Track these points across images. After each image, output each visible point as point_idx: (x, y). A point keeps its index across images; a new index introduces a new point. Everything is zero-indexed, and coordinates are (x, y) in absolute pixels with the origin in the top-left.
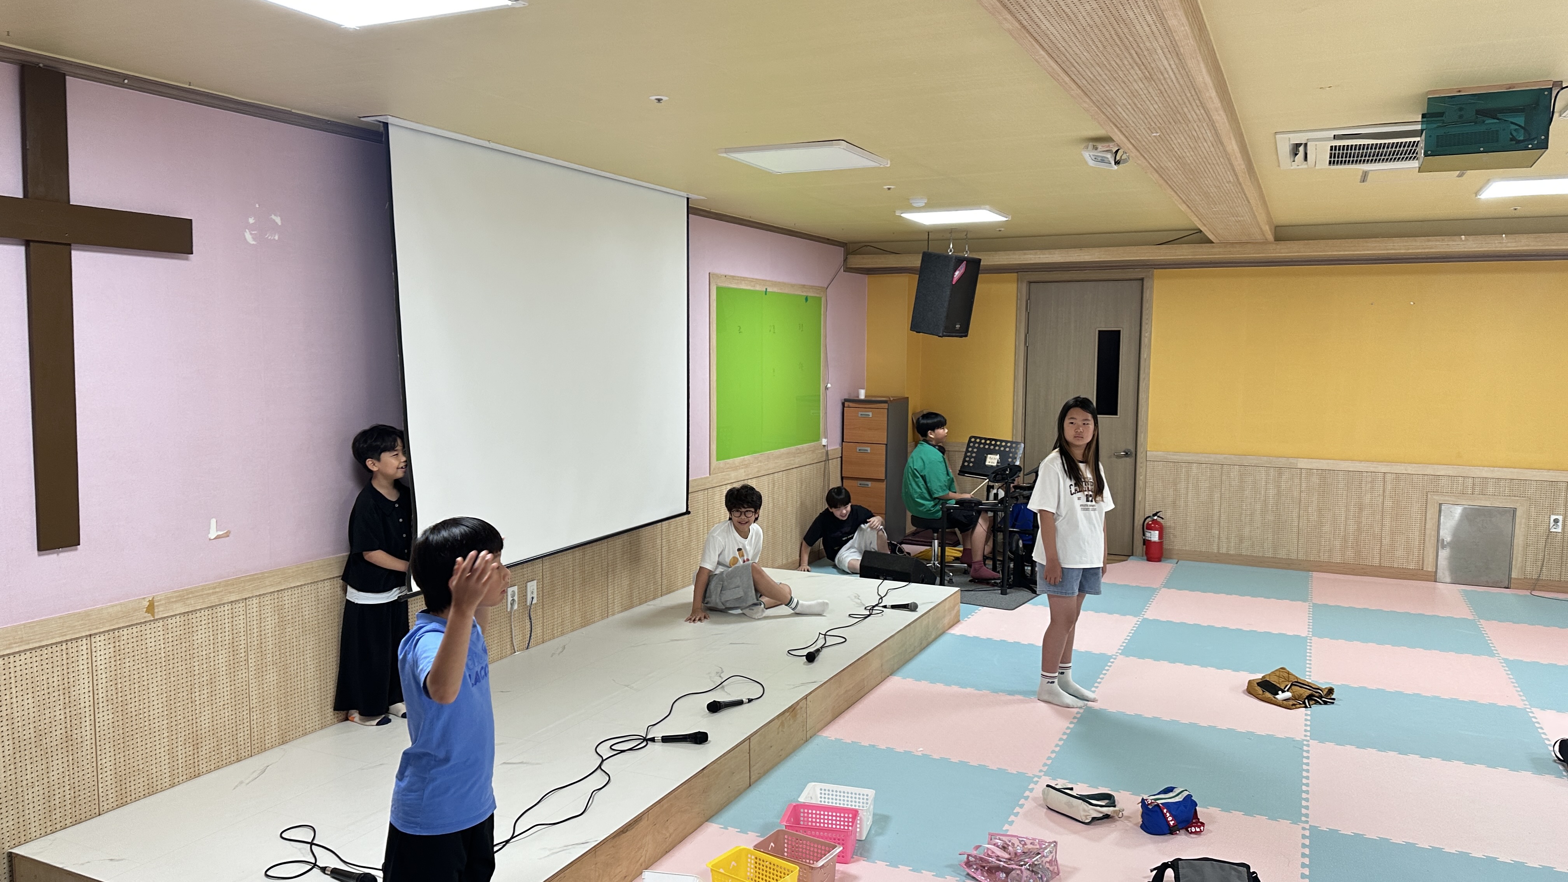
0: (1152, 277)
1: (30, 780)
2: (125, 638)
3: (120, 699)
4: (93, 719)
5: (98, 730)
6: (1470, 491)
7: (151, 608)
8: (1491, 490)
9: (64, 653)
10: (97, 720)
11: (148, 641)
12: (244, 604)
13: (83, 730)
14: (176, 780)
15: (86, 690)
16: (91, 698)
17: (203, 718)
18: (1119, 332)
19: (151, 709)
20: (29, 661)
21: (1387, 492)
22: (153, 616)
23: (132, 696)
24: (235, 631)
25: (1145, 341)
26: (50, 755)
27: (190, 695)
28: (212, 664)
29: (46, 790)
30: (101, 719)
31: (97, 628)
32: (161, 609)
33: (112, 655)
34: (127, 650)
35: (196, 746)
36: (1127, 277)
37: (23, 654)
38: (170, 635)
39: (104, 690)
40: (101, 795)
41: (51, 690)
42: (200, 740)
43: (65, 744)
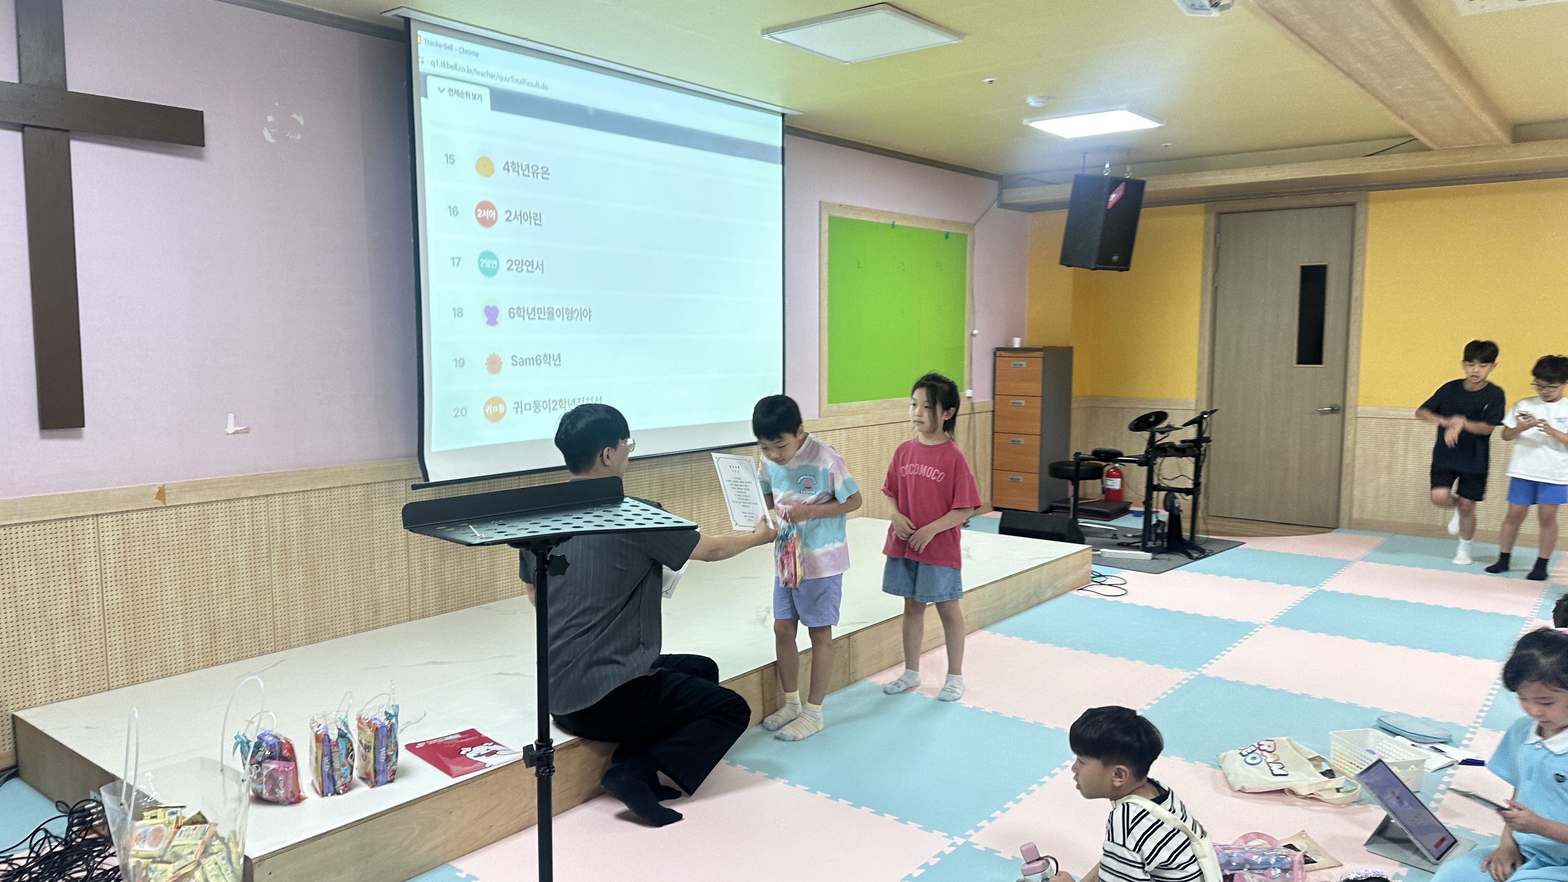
0: (1366, 203)
1: (34, 649)
2: (134, 521)
3: (130, 581)
4: (101, 597)
5: (106, 608)
7: (161, 494)
9: (69, 529)
10: (105, 599)
11: (160, 527)
12: (265, 501)
13: (91, 605)
14: (192, 666)
15: (93, 564)
16: (98, 572)
17: (220, 609)
18: (1326, 266)
19: (164, 593)
20: (32, 534)
22: (164, 502)
23: (143, 579)
24: (256, 527)
25: (1357, 276)
26: (55, 626)
28: (230, 557)
29: (52, 660)
30: (110, 598)
31: (103, 509)
32: (173, 497)
33: (121, 536)
34: (137, 534)
35: (214, 635)
36: (1335, 202)
37: (25, 526)
38: (184, 524)
39: (112, 570)
40: (110, 671)
41: (55, 564)
42: (217, 630)
43: (71, 618)
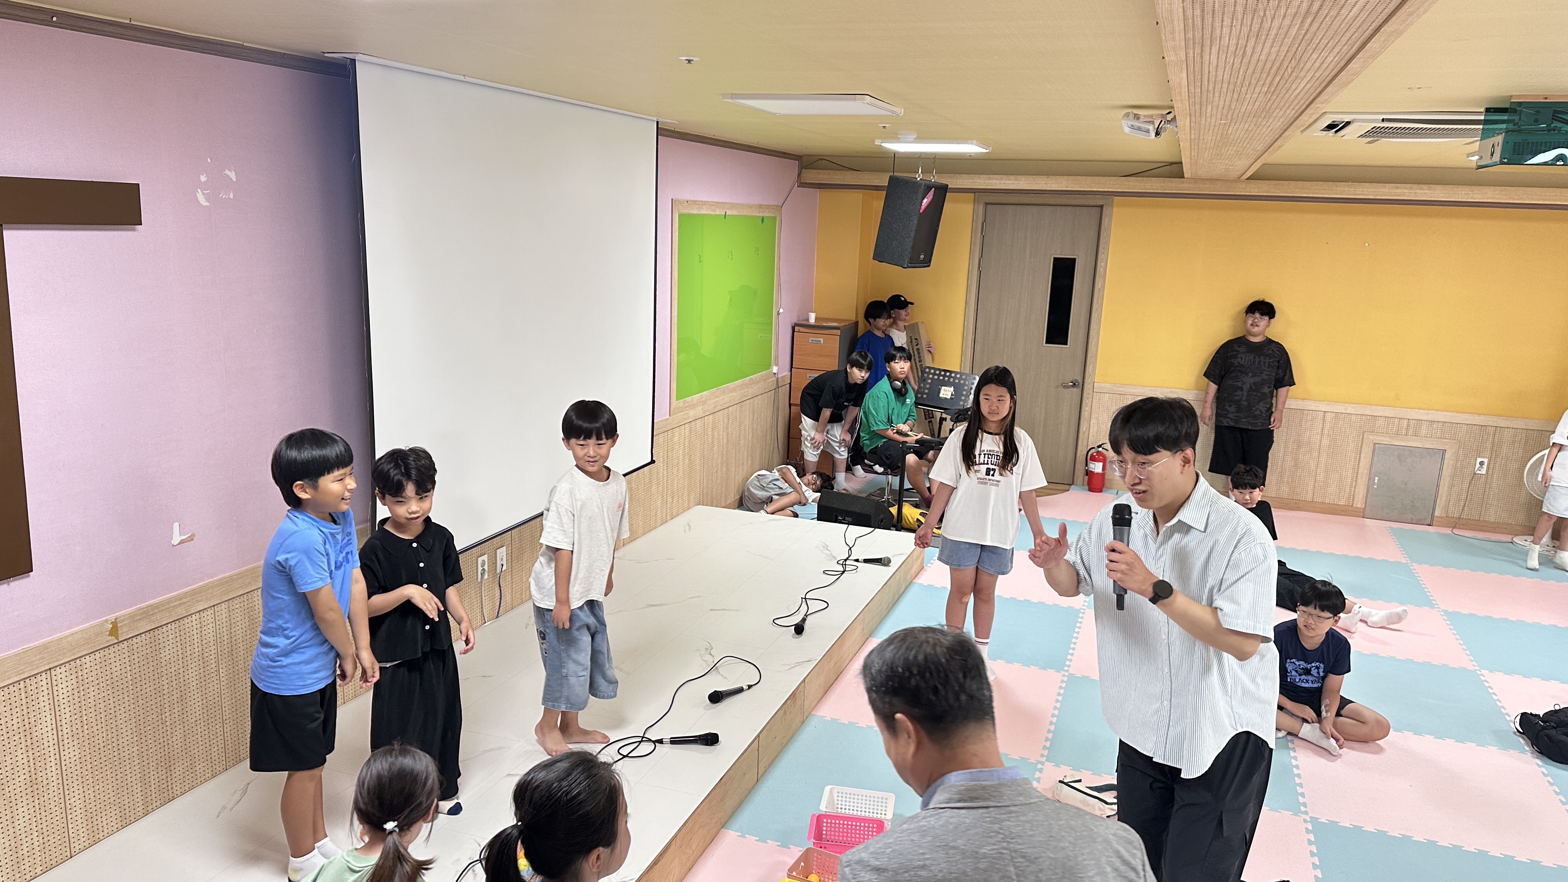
0: (1111, 205)
2: (88, 666)
3: (86, 732)
4: (58, 758)
5: (64, 768)
6: (1404, 432)
7: (114, 629)
8: (1424, 431)
9: (22, 691)
10: (63, 758)
11: (112, 666)
12: (213, 612)
13: (48, 771)
14: (150, 809)
15: (49, 729)
16: (55, 737)
18: (1074, 260)
19: (120, 737)
21: (1326, 432)
22: (117, 638)
23: (99, 727)
24: (204, 642)
25: (1100, 270)
27: (160, 717)
28: (181, 680)
30: (67, 757)
31: (57, 661)
32: (125, 630)
33: (75, 686)
34: (91, 679)
35: (169, 769)
36: (1087, 204)
38: (135, 657)
39: (68, 726)
40: (72, 835)
42: (172, 762)
43: (30, 789)
